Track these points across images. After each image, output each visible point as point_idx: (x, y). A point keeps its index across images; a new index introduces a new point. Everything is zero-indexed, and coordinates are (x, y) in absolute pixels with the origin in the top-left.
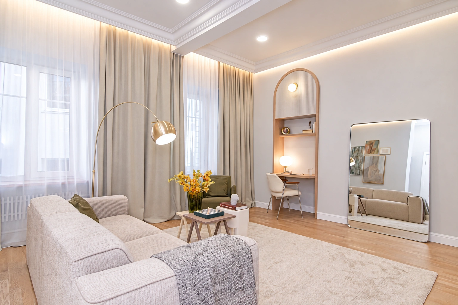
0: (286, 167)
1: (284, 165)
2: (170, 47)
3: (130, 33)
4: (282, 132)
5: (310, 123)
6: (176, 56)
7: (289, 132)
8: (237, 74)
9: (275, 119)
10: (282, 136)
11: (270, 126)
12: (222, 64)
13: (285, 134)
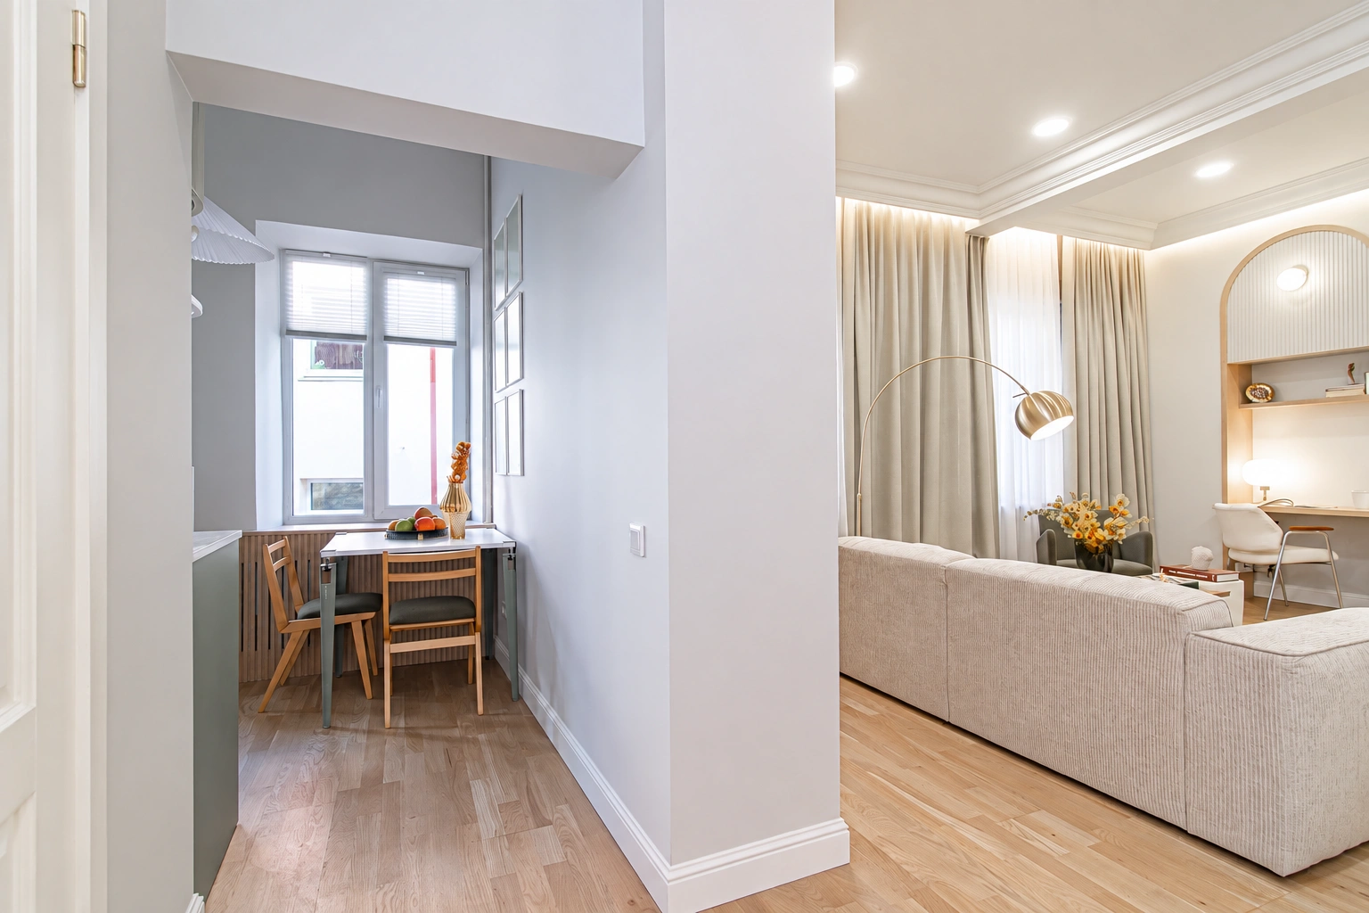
0: (1265, 489)
1: (1258, 483)
2: (971, 224)
3: (894, 210)
4: (1248, 394)
5: (1351, 367)
6: (976, 238)
7: (1272, 397)
8: (1104, 259)
9: (1226, 366)
10: (1248, 408)
11: (1211, 384)
12: (1068, 242)
13: (1255, 400)
